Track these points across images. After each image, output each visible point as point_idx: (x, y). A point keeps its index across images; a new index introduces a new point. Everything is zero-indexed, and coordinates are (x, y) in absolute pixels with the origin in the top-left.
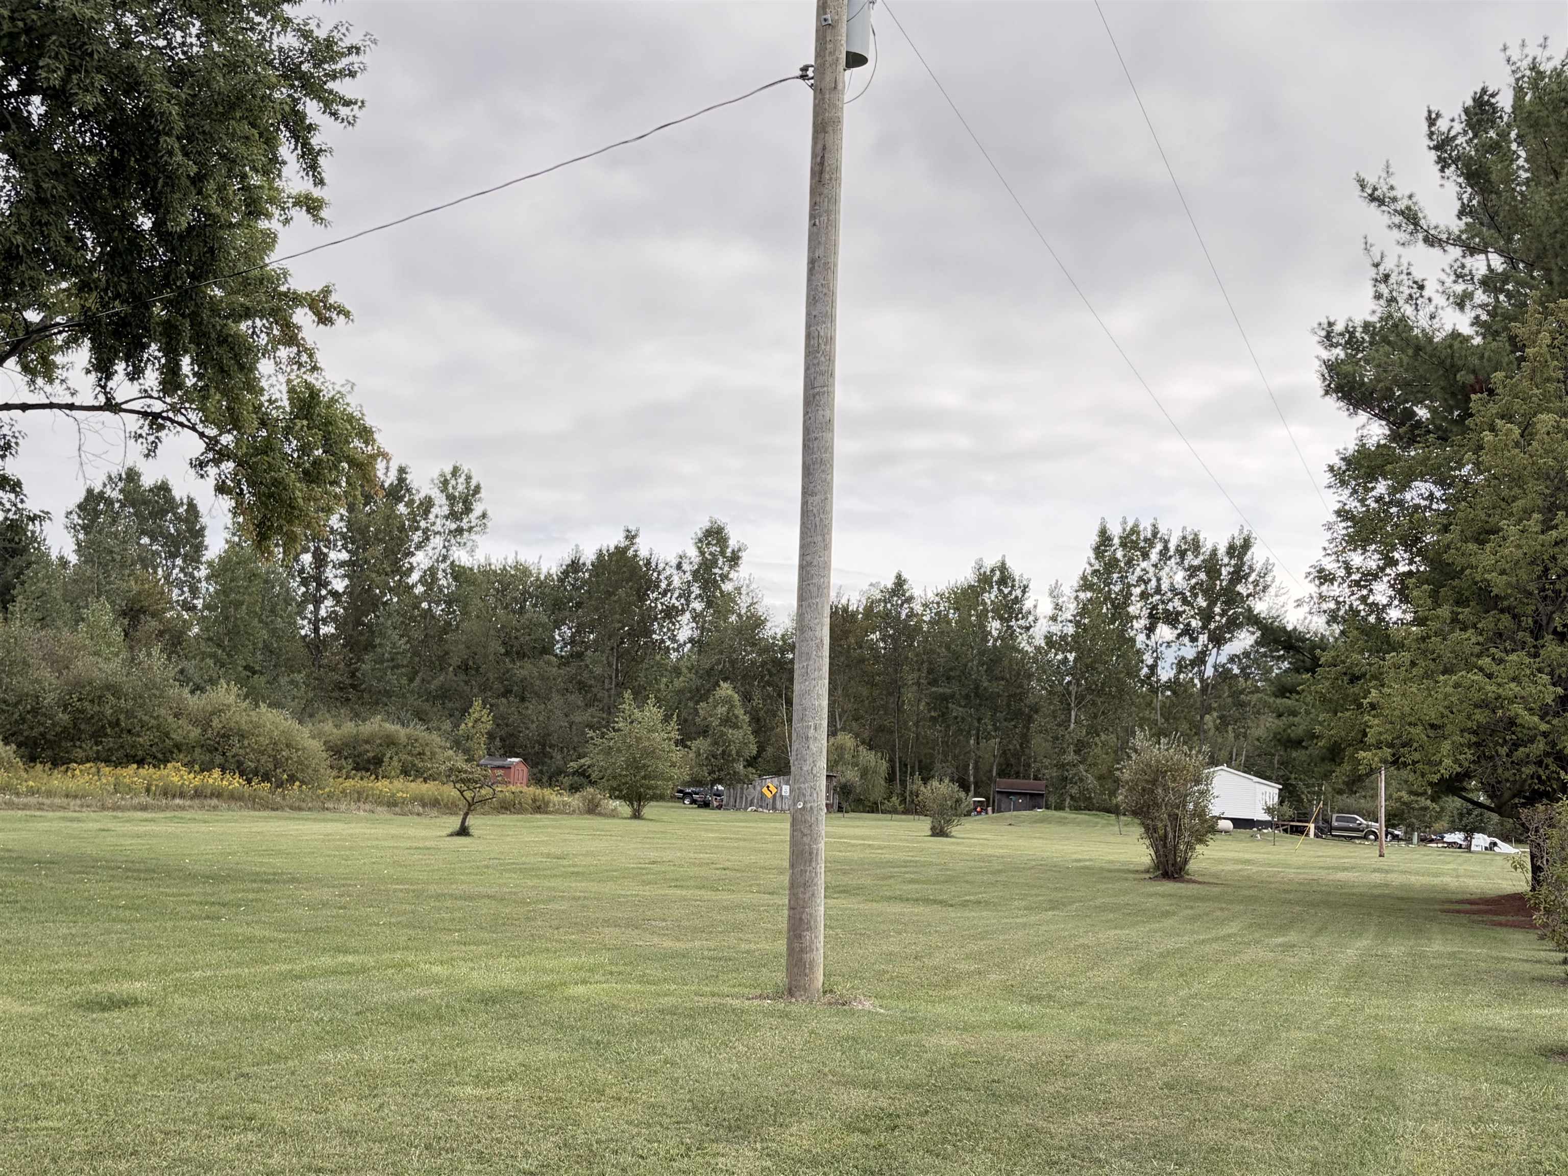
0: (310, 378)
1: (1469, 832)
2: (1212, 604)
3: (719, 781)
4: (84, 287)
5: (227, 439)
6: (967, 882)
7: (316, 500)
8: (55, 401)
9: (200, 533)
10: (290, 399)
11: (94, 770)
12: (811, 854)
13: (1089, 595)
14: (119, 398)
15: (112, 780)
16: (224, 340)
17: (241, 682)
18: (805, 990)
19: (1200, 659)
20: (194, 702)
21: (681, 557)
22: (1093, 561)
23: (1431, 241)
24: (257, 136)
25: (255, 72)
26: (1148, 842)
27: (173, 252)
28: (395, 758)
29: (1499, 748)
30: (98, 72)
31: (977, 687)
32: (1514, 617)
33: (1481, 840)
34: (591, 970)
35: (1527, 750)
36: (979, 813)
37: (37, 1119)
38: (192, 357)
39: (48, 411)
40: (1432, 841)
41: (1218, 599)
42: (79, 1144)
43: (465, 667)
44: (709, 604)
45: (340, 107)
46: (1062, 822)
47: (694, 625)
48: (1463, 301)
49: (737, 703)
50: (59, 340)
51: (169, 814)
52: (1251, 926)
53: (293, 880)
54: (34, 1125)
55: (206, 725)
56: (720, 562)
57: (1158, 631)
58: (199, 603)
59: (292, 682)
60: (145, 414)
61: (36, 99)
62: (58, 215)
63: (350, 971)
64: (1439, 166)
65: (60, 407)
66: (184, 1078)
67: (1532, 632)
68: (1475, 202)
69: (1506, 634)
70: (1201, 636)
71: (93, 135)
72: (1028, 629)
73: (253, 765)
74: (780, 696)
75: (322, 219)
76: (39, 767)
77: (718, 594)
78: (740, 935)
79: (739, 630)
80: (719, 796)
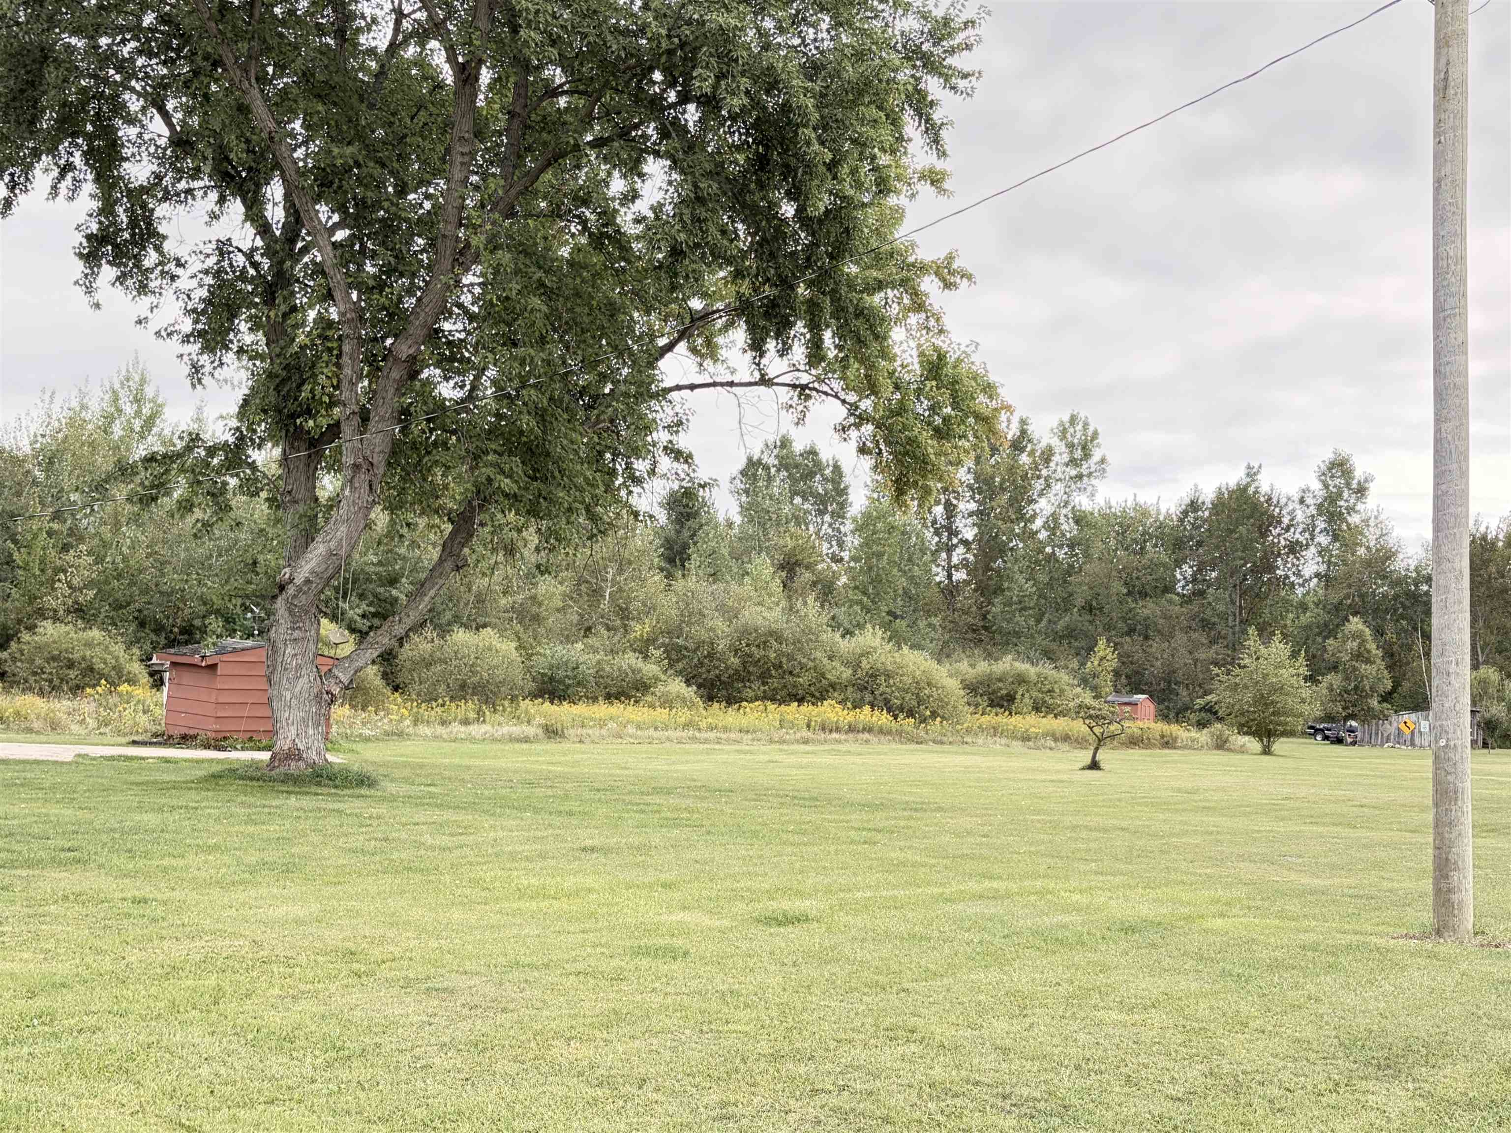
0: (938, 342)
3: (1352, 716)
4: (738, 274)
5: (866, 404)
7: (946, 455)
8: (718, 380)
9: (843, 492)
10: (921, 363)
11: (762, 707)
12: (1456, 792)
14: (771, 373)
15: (778, 717)
16: (860, 313)
17: (886, 626)
18: (1454, 931)
20: (845, 646)
21: (1304, 491)
24: (884, 118)
25: (880, 57)
27: (813, 235)
28: (1027, 695)
30: (743, 76)
34: (1228, 904)
37: (727, 1022)
38: (833, 331)
39: (712, 389)
42: (764, 1047)
43: (1089, 608)
44: (1335, 538)
45: (959, 80)
47: (1320, 559)
49: (1369, 638)
50: (720, 323)
51: (827, 747)
53: (940, 809)
54: (726, 1028)
55: (856, 666)
56: (1346, 495)
58: (846, 555)
59: (930, 625)
60: (794, 386)
61: (691, 107)
62: (714, 211)
63: (995, 897)
65: (722, 385)
66: (852, 990)
71: (740, 134)
73: (899, 702)
74: (1416, 629)
75: (944, 190)
76: (716, 705)
77: (1344, 527)
78: (1382, 873)
79: (1368, 564)
80: (1353, 732)
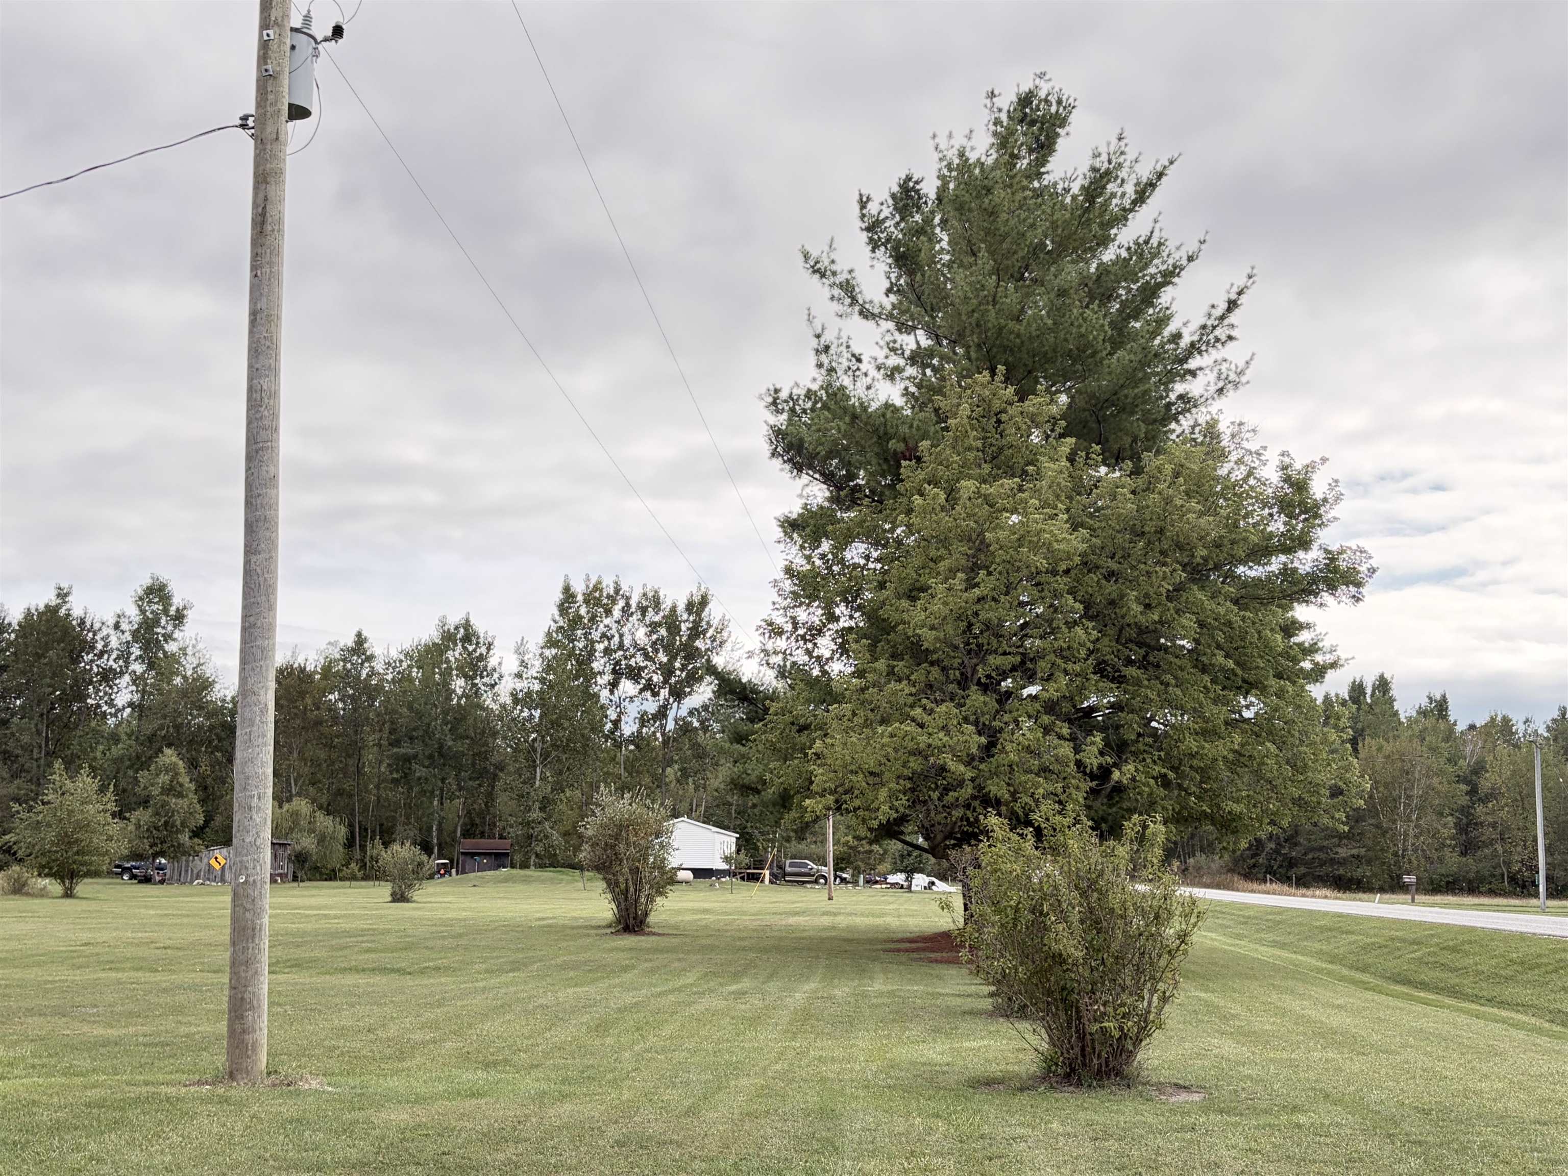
1: (910, 872)
2: (672, 659)
3: (162, 854)
6: (427, 948)
12: (253, 930)
13: (554, 651)
18: (247, 1073)
19: (662, 713)
21: (119, 616)
22: (557, 618)
23: (866, 314)
26: (609, 896)
29: (931, 793)
31: (441, 747)
32: (944, 669)
33: (920, 880)
35: (956, 794)
36: (443, 876)
40: (876, 882)
41: (677, 655)
44: (151, 666)
46: (526, 880)
47: (134, 688)
48: (892, 374)
49: (182, 770)
52: (706, 975)
56: (163, 622)
57: (621, 687)
64: (870, 247)
67: (959, 683)
68: (902, 281)
69: (936, 685)
70: (662, 691)
72: (493, 686)
74: (230, 761)
77: (161, 655)
78: (180, 1018)
79: (184, 693)
80: (162, 869)
